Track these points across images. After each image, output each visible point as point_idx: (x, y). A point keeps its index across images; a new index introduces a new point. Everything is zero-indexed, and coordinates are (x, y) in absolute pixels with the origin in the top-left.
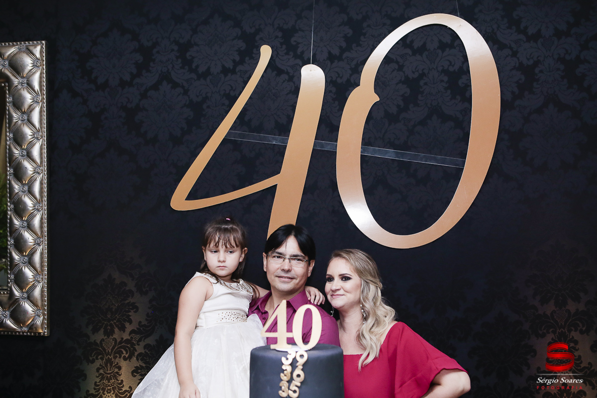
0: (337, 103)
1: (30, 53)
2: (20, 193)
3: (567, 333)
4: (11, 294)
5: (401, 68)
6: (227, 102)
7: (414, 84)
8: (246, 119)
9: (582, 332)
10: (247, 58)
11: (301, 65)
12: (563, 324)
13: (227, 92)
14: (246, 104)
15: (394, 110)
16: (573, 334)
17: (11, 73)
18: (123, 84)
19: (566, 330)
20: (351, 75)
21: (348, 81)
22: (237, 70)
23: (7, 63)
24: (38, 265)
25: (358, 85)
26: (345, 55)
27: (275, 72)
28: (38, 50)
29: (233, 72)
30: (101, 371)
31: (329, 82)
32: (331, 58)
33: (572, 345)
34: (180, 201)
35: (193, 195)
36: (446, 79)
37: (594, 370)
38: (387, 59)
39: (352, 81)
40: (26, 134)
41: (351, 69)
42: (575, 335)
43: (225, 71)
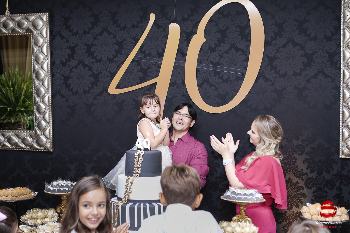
0: (186, 42)
1: (42, 19)
2: (39, 86)
3: (292, 155)
4: (36, 132)
5: (217, 25)
6: (134, 42)
7: (223, 33)
8: (143, 50)
9: (299, 154)
10: (144, 20)
11: (169, 23)
12: (290, 150)
13: (134, 37)
14: (143, 43)
15: (213, 46)
16: (295, 155)
17: (33, 28)
18: (85, 33)
19: (292, 153)
20: (193, 28)
21: (192, 31)
22: (139, 26)
23: (31, 24)
24: (47, 119)
25: (196, 33)
26: (190, 18)
27: (157, 27)
28: (45, 17)
29: (137, 26)
30: (77, 168)
31: (182, 32)
32: (184, 20)
33: (294, 160)
34: (112, 90)
35: (118, 87)
36: (239, 30)
37: (304, 172)
38: (211, 20)
39: (194, 31)
40: (41, 58)
41: (193, 25)
42: (296, 156)
43: (134, 26)
